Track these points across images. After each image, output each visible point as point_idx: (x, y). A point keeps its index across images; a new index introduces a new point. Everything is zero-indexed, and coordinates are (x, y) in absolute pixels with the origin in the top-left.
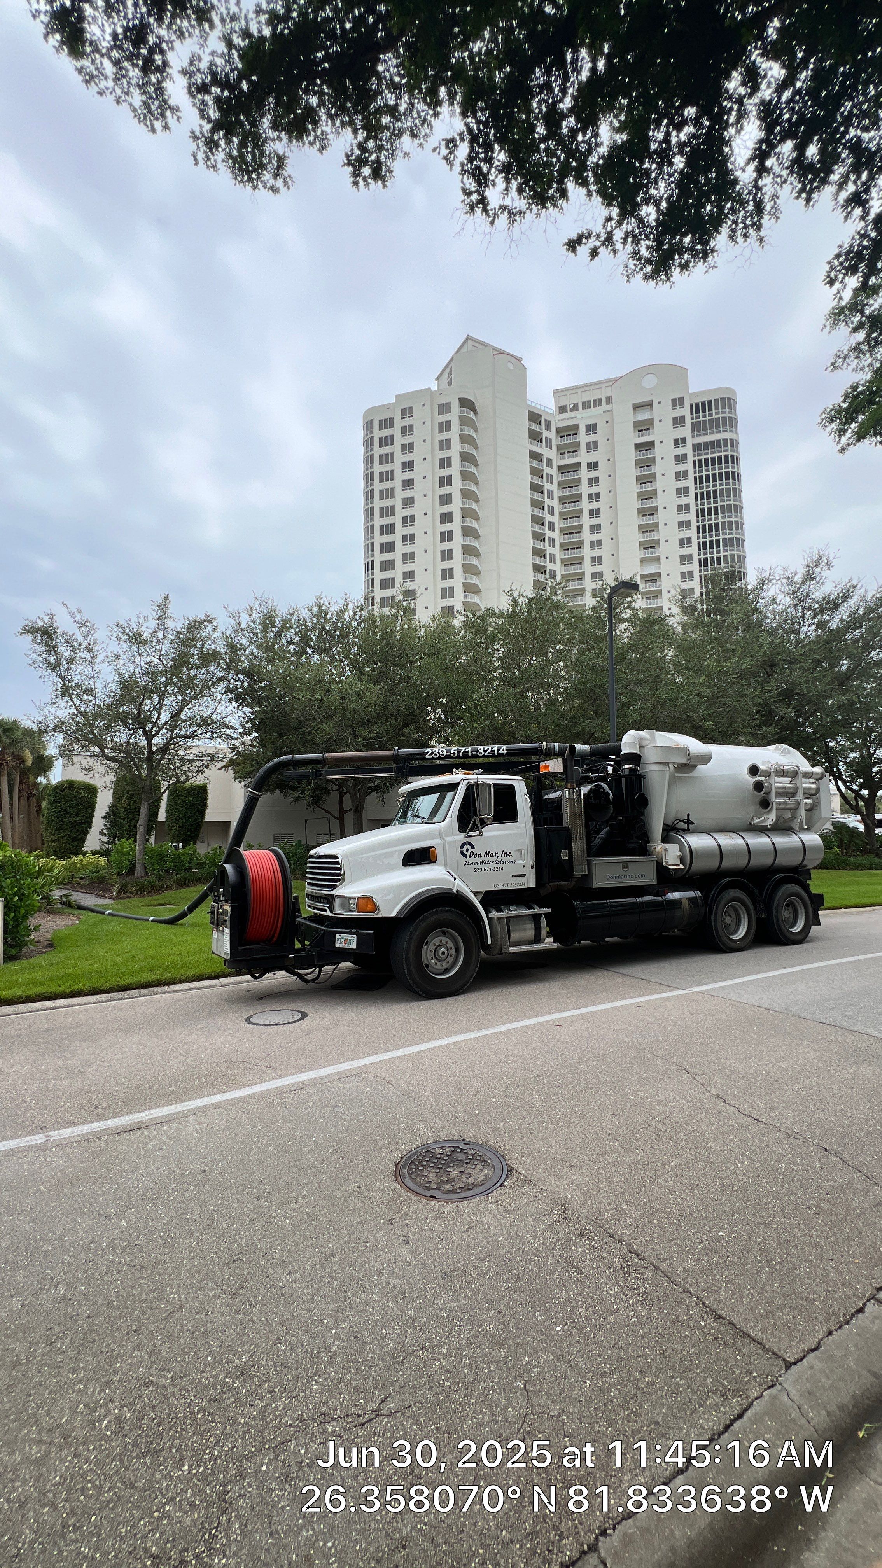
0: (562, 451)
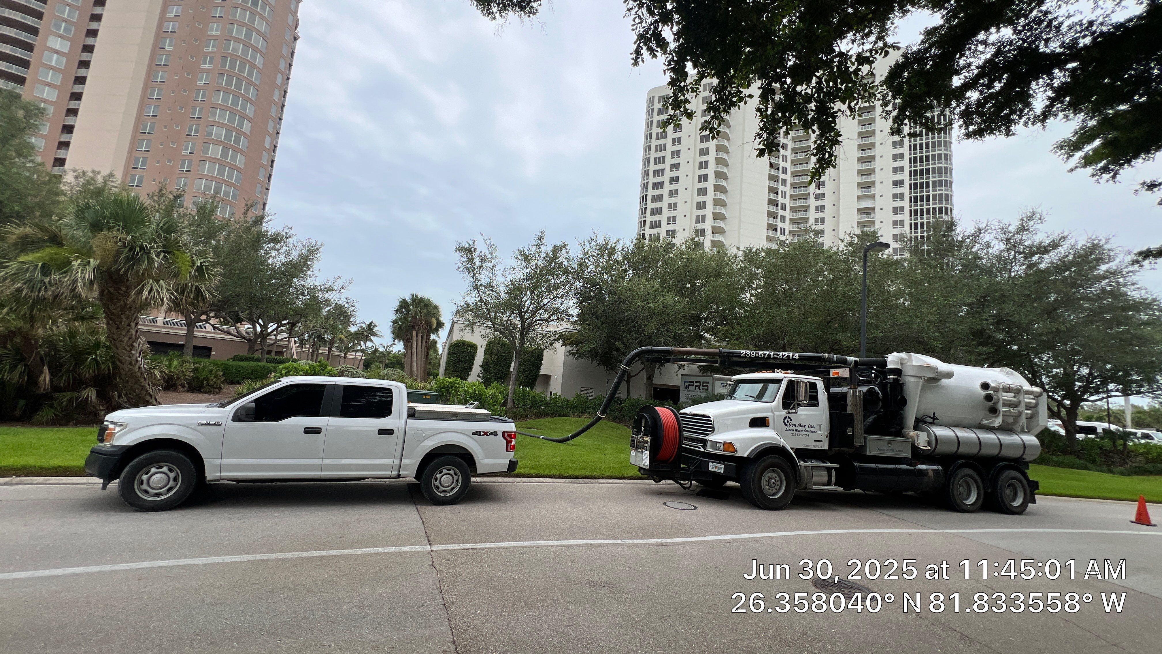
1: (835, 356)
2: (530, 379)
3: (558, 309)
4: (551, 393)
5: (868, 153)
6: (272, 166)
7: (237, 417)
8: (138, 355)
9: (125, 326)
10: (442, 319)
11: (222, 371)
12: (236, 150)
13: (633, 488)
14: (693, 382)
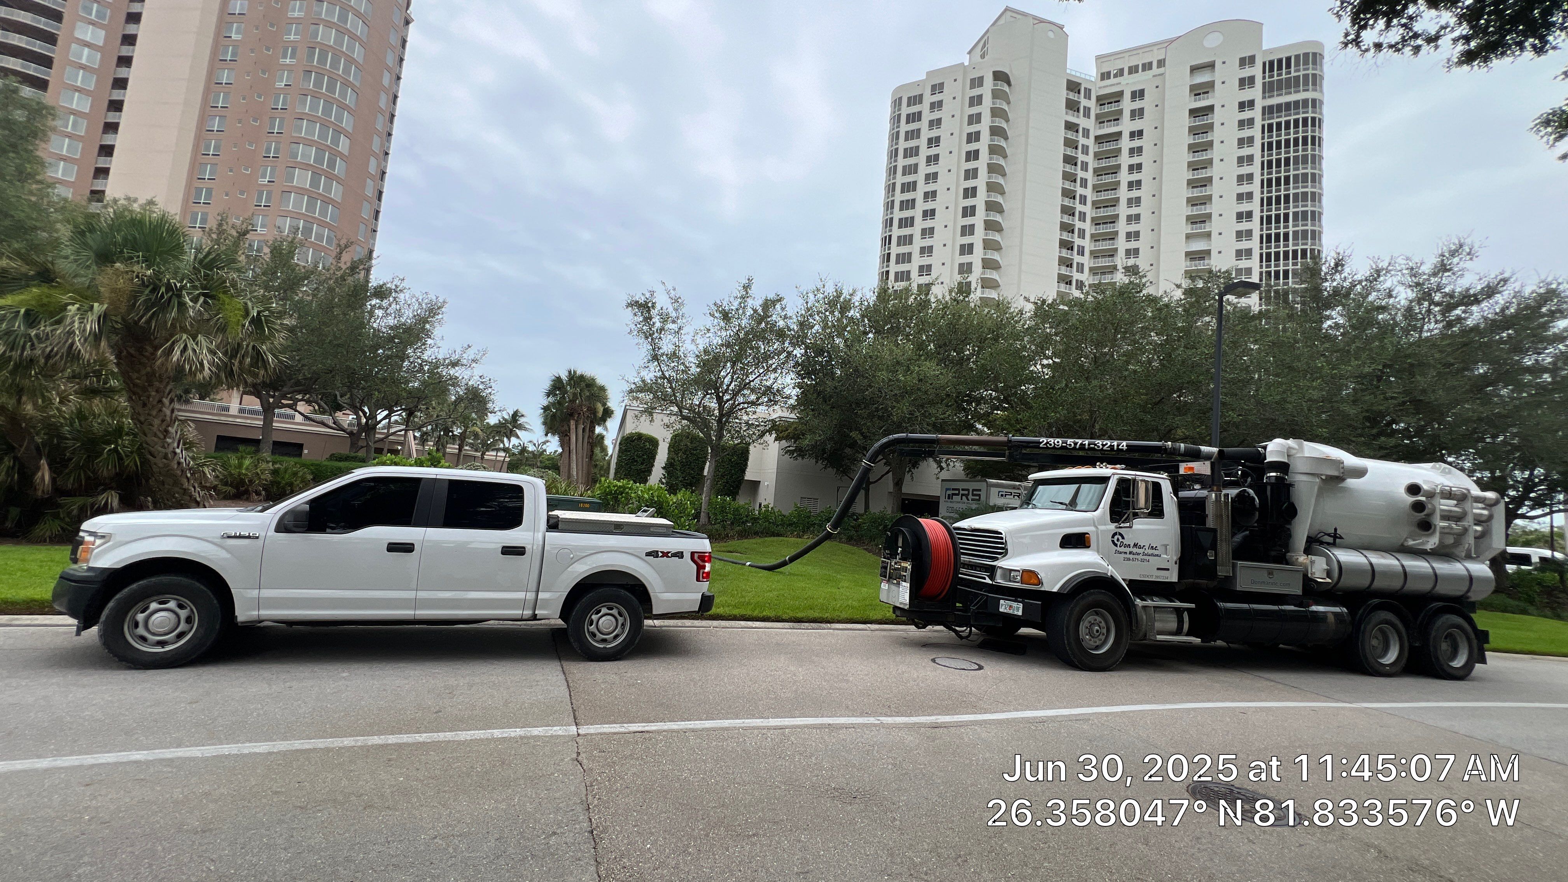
0: (1101, 120)
1: (1182, 445)
2: (731, 486)
3: (769, 388)
4: (760, 505)
5: (1203, 174)
6: (380, 199)
7: (283, 527)
8: (176, 445)
9: (155, 403)
10: (612, 404)
11: (313, 473)
12: (330, 178)
13: (884, 637)
14: (958, 490)
